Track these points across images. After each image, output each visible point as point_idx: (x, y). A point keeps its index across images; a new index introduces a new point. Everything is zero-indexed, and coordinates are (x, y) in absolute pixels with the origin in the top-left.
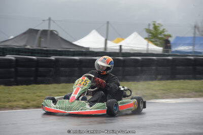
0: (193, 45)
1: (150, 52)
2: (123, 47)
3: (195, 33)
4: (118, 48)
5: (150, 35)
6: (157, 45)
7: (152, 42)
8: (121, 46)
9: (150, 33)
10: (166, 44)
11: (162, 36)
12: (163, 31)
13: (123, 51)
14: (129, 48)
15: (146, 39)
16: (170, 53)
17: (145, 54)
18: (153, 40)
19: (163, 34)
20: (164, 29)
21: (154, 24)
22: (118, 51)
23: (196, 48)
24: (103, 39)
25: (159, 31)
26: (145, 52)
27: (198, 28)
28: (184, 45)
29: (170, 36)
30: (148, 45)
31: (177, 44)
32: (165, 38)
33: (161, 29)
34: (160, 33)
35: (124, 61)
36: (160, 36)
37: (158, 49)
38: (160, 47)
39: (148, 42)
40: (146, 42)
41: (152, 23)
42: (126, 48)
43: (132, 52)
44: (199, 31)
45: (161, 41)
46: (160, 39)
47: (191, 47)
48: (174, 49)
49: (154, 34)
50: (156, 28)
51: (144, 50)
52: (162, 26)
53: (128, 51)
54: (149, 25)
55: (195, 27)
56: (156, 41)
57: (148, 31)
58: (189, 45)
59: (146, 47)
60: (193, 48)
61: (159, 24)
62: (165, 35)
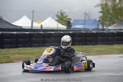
0: (84, 24)
1: (59, 29)
2: (43, 26)
3: (85, 17)
4: (40, 26)
5: (59, 18)
6: (63, 24)
7: (60, 23)
8: (41, 25)
9: (59, 17)
10: (69, 24)
11: (66, 19)
12: (66, 16)
13: (43, 28)
15: (56, 21)
16: (71, 30)
17: (56, 30)
18: (60, 22)
19: (66, 18)
20: (67, 15)
21: (61, 12)
22: (40, 28)
23: (86, 26)
24: (30, 21)
25: (64, 16)
26: (56, 29)
28: (79, 24)
29: (70, 19)
30: (58, 25)
31: (75, 24)
33: (65, 15)
34: (65, 17)
35: (44, 35)
36: (64, 19)
37: (64, 27)
38: (65, 25)
39: (58, 23)
40: (56, 23)
41: (60, 11)
42: (45, 26)
43: (48, 29)
44: (87, 15)
45: (65, 22)
46: (65, 21)
47: (83, 26)
48: (73, 27)
49: (61, 18)
50: (62, 14)
51: (55, 28)
52: (66, 13)
53: (46, 29)
54: (58, 12)
55: (85, 13)
56: (63, 22)
57: (57, 16)
58: (82, 24)
59: (56, 26)
60: (84, 26)
61: (63, 12)
62: (68, 19)
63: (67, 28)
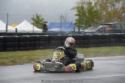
0: (61, 27)
1: (34, 32)
2: (18, 30)
3: (61, 20)
4: (15, 30)
6: (39, 28)
7: (36, 26)
8: (16, 29)
9: (35, 20)
12: (42, 19)
13: (18, 32)
14: (22, 30)
15: (32, 24)
17: (32, 33)
18: (36, 25)
20: (43, 18)
21: (37, 15)
22: (15, 32)
24: (5, 25)
26: (32, 32)
27: (63, 17)
28: (55, 27)
29: (47, 22)
30: (33, 28)
31: (51, 27)
32: (44, 23)
33: (41, 18)
34: (41, 21)
35: (19, 38)
36: (40, 22)
37: (40, 30)
38: (41, 29)
40: (32, 26)
42: (20, 30)
43: (23, 32)
44: (63, 19)
45: (41, 25)
46: (41, 24)
47: (59, 29)
48: (49, 30)
49: (37, 21)
50: (38, 17)
51: (31, 31)
52: (42, 16)
53: (21, 32)
54: (34, 16)
55: (61, 17)
56: (39, 25)
57: (33, 19)
58: (58, 27)
59: (32, 29)
60: (61, 29)
61: (39, 15)
62: (43, 22)
63: (43, 31)
